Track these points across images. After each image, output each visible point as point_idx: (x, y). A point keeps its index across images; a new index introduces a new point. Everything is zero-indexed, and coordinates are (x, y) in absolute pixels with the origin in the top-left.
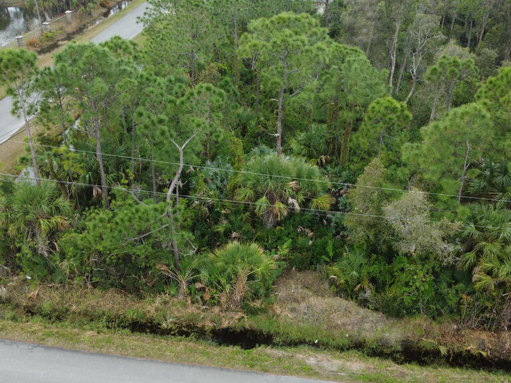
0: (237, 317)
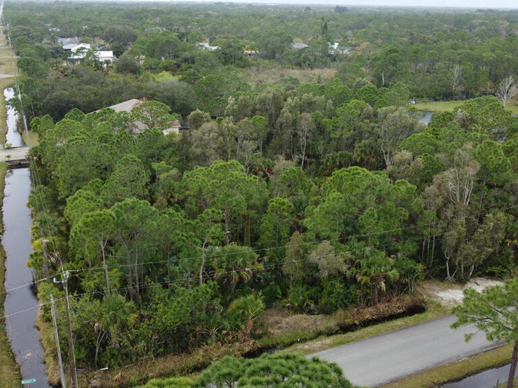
0: (251, 343)
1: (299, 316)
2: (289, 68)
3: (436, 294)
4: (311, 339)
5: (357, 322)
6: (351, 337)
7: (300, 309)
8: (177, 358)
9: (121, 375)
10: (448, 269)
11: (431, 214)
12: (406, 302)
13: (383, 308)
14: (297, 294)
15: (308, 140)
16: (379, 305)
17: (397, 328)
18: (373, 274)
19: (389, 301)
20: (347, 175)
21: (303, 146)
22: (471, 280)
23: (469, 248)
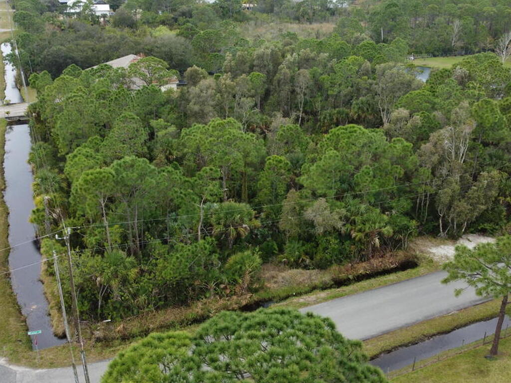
0: (248, 297)
1: (295, 271)
2: (287, 22)
3: (429, 249)
4: (306, 293)
5: (351, 277)
6: (344, 291)
7: (296, 264)
8: (177, 311)
9: (123, 327)
10: (441, 225)
11: (426, 171)
12: (398, 258)
13: (377, 263)
14: (293, 249)
15: (306, 97)
16: (372, 260)
17: (390, 283)
18: (367, 230)
19: (382, 257)
20: (344, 133)
21: (301, 103)
22: (463, 236)
23: (463, 206)
